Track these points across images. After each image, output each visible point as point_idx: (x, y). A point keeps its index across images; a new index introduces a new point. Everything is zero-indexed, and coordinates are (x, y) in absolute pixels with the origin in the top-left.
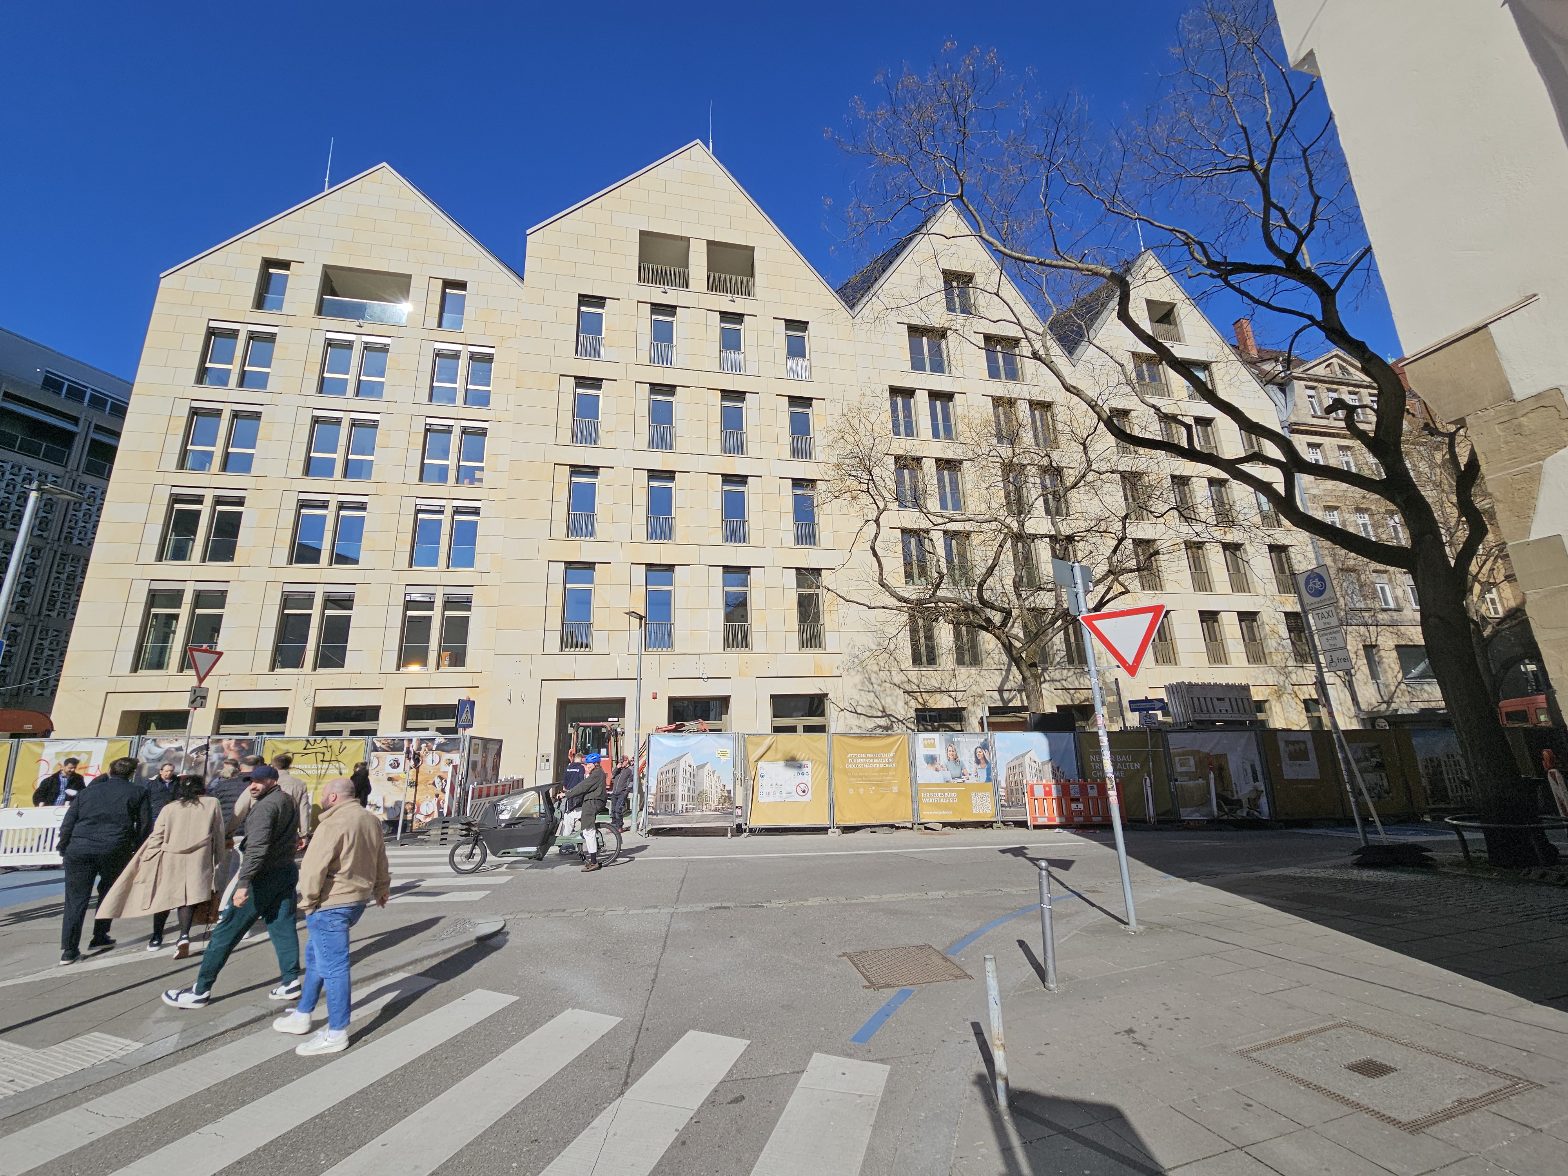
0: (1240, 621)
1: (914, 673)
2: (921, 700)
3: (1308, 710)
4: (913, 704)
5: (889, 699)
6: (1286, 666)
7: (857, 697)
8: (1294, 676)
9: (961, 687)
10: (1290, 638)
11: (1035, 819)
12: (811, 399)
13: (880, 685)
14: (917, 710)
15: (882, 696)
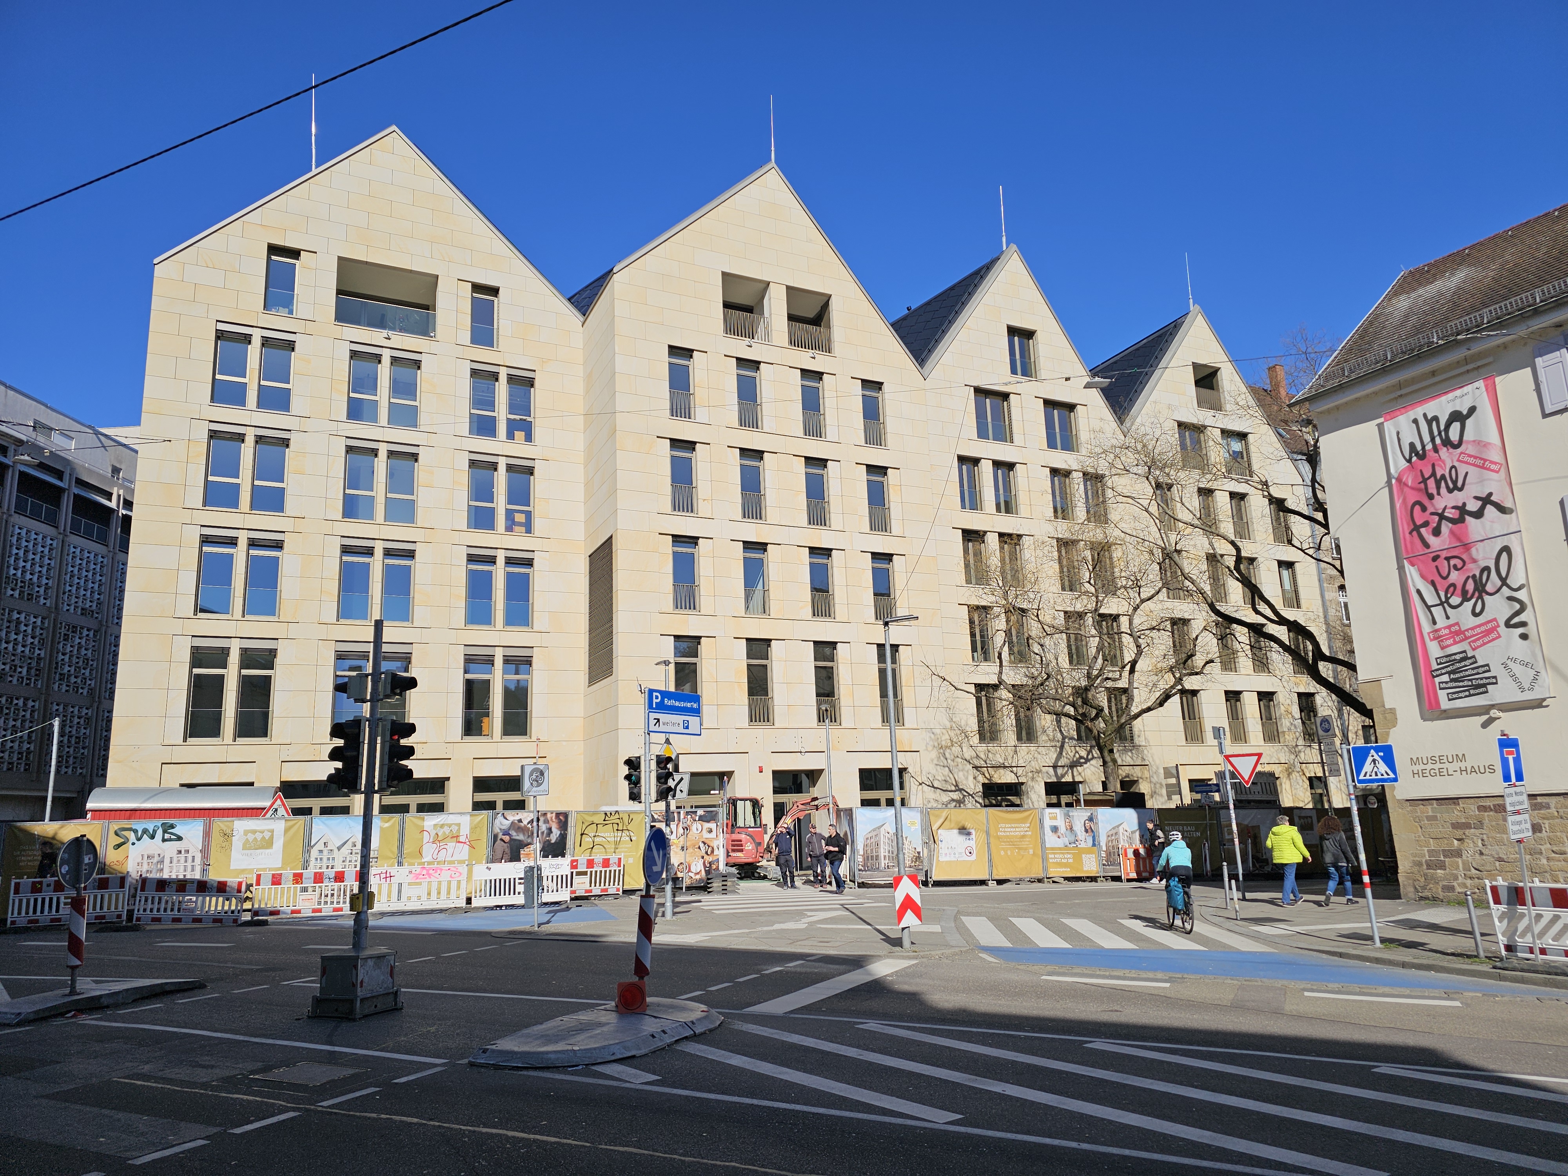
0: (1260, 700)
1: (982, 748)
2: (987, 775)
3: (1312, 787)
4: (982, 779)
5: (961, 774)
6: (1297, 746)
7: (934, 772)
8: (1302, 755)
9: (1021, 763)
10: (1301, 718)
11: (1128, 874)
12: (886, 468)
13: (953, 761)
14: (984, 785)
15: (955, 771)
